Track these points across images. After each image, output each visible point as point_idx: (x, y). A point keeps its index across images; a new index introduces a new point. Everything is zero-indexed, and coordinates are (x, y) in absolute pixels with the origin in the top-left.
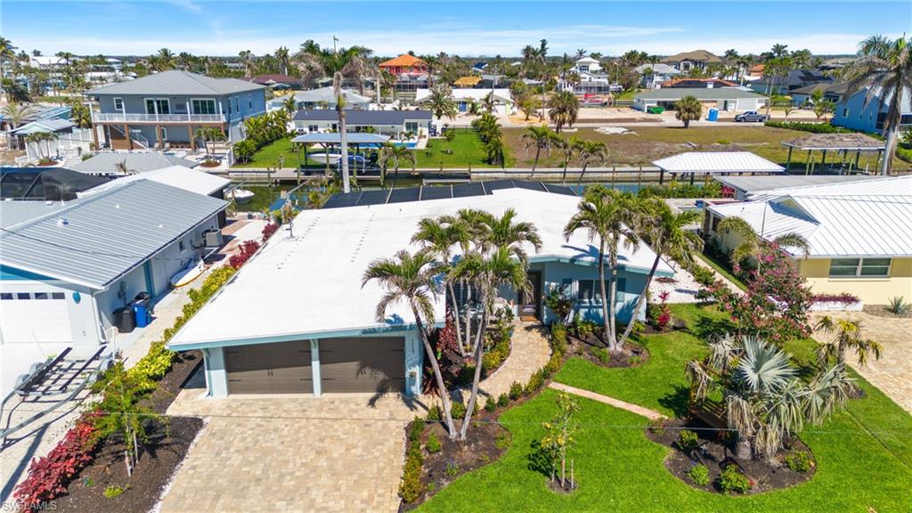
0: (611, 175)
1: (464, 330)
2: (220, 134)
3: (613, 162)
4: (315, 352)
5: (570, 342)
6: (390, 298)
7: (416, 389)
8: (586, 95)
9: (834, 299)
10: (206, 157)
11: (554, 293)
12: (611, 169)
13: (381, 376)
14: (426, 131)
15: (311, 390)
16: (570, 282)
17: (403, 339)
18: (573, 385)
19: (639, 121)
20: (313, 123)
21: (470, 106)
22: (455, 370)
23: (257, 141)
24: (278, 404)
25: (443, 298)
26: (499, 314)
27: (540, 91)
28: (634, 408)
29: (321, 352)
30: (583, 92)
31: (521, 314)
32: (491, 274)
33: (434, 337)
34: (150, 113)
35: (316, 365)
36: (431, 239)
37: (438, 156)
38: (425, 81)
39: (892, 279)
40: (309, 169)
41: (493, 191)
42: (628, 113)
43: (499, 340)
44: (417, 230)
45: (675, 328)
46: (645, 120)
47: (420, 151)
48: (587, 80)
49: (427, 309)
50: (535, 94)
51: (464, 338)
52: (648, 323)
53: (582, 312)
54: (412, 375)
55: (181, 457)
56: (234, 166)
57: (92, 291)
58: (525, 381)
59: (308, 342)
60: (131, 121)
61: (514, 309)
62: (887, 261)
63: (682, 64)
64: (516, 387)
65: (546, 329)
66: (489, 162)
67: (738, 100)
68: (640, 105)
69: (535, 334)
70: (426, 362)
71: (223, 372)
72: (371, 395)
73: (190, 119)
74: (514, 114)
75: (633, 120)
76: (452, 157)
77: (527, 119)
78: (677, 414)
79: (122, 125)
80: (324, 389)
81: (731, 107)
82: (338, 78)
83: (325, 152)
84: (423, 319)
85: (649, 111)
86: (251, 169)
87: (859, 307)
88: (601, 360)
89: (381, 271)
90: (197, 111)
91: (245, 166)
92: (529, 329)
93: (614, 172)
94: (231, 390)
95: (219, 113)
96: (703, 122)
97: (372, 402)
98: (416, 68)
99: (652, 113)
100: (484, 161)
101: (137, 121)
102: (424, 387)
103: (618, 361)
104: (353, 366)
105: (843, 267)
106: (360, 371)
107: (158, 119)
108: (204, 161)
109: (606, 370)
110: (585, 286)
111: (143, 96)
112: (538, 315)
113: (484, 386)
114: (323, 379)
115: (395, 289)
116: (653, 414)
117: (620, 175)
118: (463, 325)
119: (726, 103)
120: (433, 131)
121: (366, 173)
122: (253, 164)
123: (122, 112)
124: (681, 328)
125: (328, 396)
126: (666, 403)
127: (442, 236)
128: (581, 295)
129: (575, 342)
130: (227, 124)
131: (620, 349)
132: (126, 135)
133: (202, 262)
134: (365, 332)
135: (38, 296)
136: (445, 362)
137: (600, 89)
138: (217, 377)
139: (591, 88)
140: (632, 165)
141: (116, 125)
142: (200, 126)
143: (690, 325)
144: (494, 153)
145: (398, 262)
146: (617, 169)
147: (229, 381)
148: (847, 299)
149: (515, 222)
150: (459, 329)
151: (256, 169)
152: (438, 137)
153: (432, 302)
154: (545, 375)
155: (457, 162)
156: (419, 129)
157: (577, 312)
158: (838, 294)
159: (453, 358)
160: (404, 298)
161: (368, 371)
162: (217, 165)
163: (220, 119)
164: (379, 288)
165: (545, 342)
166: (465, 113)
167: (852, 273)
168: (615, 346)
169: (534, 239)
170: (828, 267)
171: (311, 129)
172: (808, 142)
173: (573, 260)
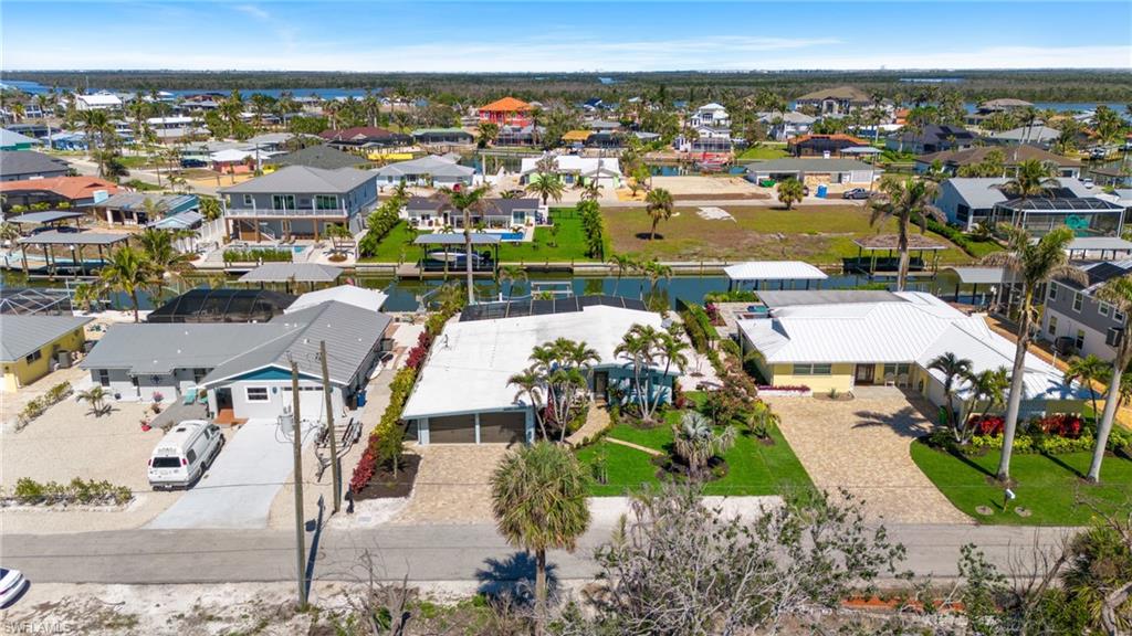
0: (699, 268)
1: (559, 408)
2: (341, 227)
3: (703, 256)
4: (477, 420)
5: (622, 415)
6: (520, 393)
7: (532, 440)
8: (704, 155)
9: (795, 389)
10: (332, 251)
11: (615, 385)
12: (699, 263)
13: (513, 434)
14: (532, 219)
15: (474, 441)
16: (624, 379)
17: (524, 414)
18: (618, 438)
19: (748, 198)
20: (426, 212)
21: (577, 178)
22: (553, 431)
23: (377, 234)
24: (457, 448)
25: (546, 392)
26: (580, 399)
27: (656, 147)
28: (648, 450)
29: (481, 420)
30: (703, 149)
31: (595, 398)
32: (569, 382)
33: (542, 412)
34: (276, 208)
35: (477, 427)
36: (540, 358)
37: (545, 249)
38: (530, 134)
39: (834, 376)
40: (430, 264)
41: (584, 308)
42: (740, 186)
43: (580, 414)
44: (532, 353)
45: (689, 407)
46: (755, 196)
47: (528, 244)
48: (707, 136)
49: (538, 398)
50: (650, 151)
51: (559, 413)
52: (674, 404)
53: (633, 397)
54: (530, 433)
55: (416, 471)
56: (359, 260)
57: (340, 386)
58: (591, 436)
59: (474, 415)
60: (260, 216)
61: (591, 395)
62: (830, 365)
63: (825, 103)
64: (586, 440)
65: (609, 408)
66: (590, 255)
67: (852, 172)
68: (752, 176)
69: (603, 411)
70: (537, 426)
71: (428, 431)
72: (507, 444)
73: (314, 215)
74: (621, 187)
75: (740, 196)
76: (556, 250)
77: (634, 195)
78: (669, 453)
79: (253, 219)
80: (482, 441)
81: (846, 179)
82: (467, 214)
83: (444, 251)
84: (536, 403)
85: (761, 185)
86: (376, 264)
87: (810, 394)
88: (638, 425)
89: (516, 380)
90: (320, 207)
91: (369, 260)
92: (599, 408)
93: (702, 266)
94: (431, 441)
95: (341, 208)
96: (811, 199)
97: (508, 447)
98: (519, 113)
99: (763, 186)
100: (586, 255)
101: (266, 216)
102: (536, 439)
103: (648, 426)
104: (498, 428)
105: (801, 369)
106: (501, 431)
107: (285, 214)
108: (332, 255)
109: (639, 431)
110: (633, 382)
111: (271, 194)
112: (606, 399)
113: (569, 439)
114: (481, 435)
115: (523, 389)
116: (656, 453)
117: (708, 268)
118: (558, 403)
119: (840, 176)
120: (539, 219)
121: (481, 270)
122: (376, 258)
123: (252, 207)
124: (692, 407)
125: (484, 444)
126: (665, 447)
127: (546, 357)
128: (631, 387)
129: (626, 415)
130: (348, 218)
131: (650, 420)
132: (256, 228)
133: (380, 362)
134: (505, 409)
135: (307, 389)
136: (547, 426)
137: (720, 146)
138: (424, 434)
139: (711, 145)
140: (719, 259)
141: (246, 219)
142: (324, 220)
143: (698, 406)
144: (594, 248)
145: (524, 375)
146: (704, 263)
147: (431, 436)
148: (804, 389)
149: (587, 348)
150: (555, 408)
151: (381, 264)
152: (544, 225)
153: (541, 395)
154: (604, 433)
155: (563, 256)
156: (526, 217)
157: (629, 397)
158: (799, 385)
159: (552, 424)
160: (527, 393)
161: (505, 430)
162: (344, 259)
163: (342, 213)
164: (515, 388)
165: (608, 416)
166: (572, 185)
167: (808, 373)
168: (647, 417)
169: (597, 358)
170: (792, 370)
171: (423, 218)
172: (871, 242)
173: (625, 366)
